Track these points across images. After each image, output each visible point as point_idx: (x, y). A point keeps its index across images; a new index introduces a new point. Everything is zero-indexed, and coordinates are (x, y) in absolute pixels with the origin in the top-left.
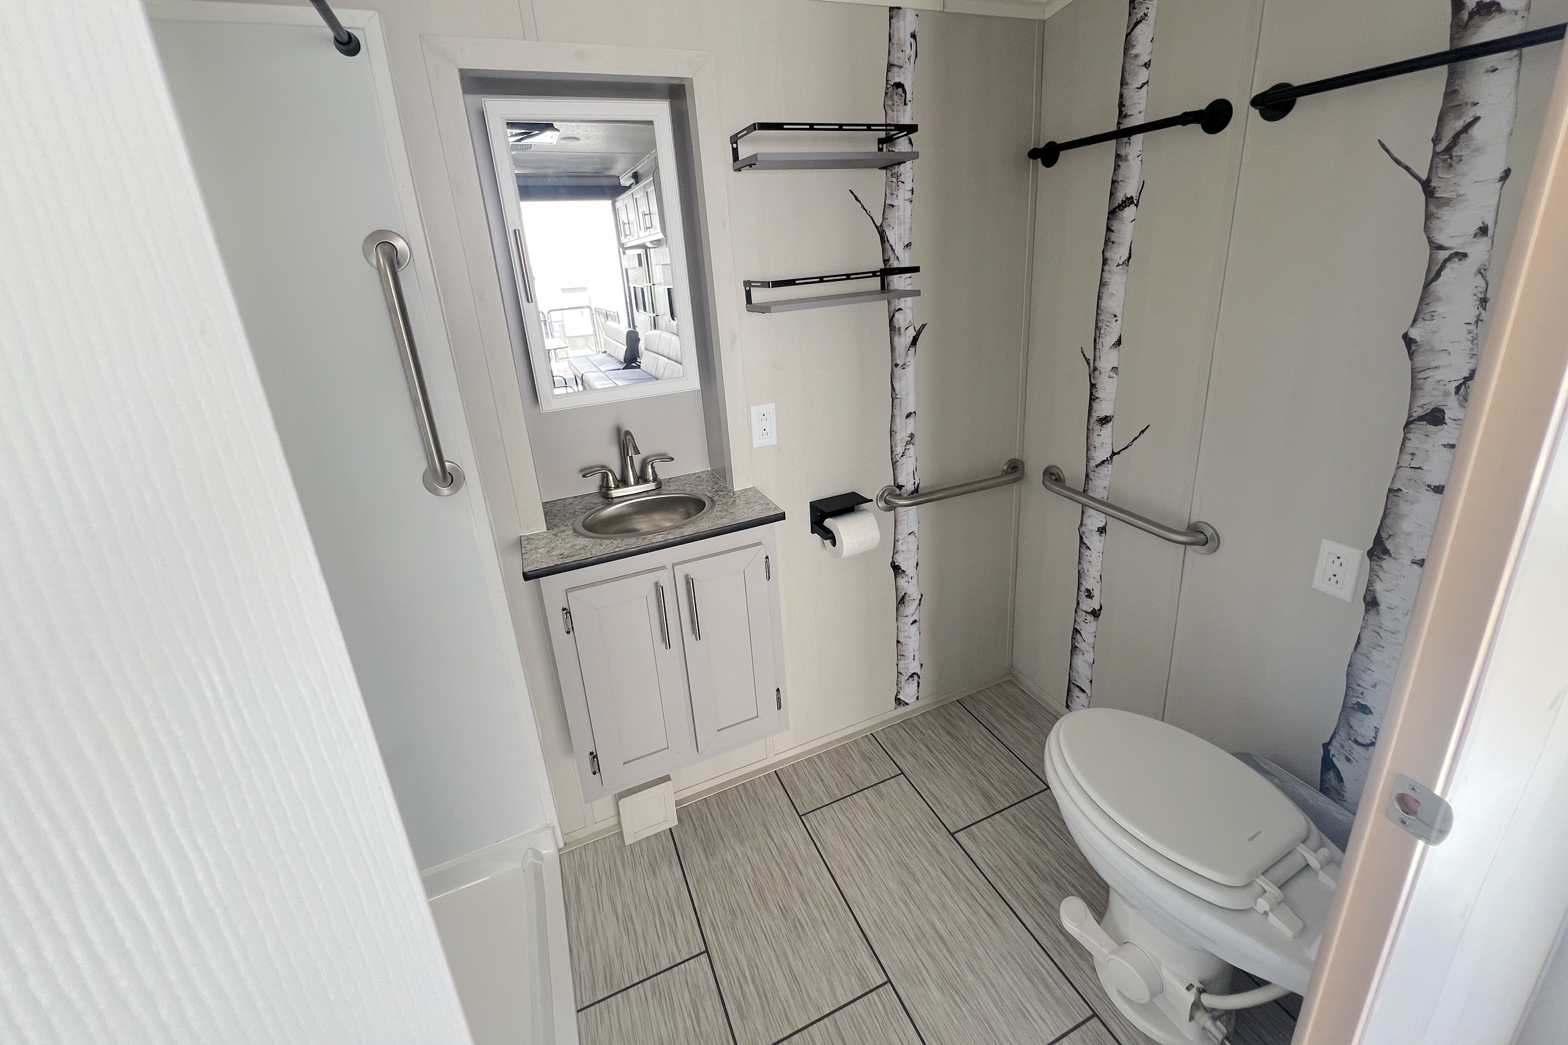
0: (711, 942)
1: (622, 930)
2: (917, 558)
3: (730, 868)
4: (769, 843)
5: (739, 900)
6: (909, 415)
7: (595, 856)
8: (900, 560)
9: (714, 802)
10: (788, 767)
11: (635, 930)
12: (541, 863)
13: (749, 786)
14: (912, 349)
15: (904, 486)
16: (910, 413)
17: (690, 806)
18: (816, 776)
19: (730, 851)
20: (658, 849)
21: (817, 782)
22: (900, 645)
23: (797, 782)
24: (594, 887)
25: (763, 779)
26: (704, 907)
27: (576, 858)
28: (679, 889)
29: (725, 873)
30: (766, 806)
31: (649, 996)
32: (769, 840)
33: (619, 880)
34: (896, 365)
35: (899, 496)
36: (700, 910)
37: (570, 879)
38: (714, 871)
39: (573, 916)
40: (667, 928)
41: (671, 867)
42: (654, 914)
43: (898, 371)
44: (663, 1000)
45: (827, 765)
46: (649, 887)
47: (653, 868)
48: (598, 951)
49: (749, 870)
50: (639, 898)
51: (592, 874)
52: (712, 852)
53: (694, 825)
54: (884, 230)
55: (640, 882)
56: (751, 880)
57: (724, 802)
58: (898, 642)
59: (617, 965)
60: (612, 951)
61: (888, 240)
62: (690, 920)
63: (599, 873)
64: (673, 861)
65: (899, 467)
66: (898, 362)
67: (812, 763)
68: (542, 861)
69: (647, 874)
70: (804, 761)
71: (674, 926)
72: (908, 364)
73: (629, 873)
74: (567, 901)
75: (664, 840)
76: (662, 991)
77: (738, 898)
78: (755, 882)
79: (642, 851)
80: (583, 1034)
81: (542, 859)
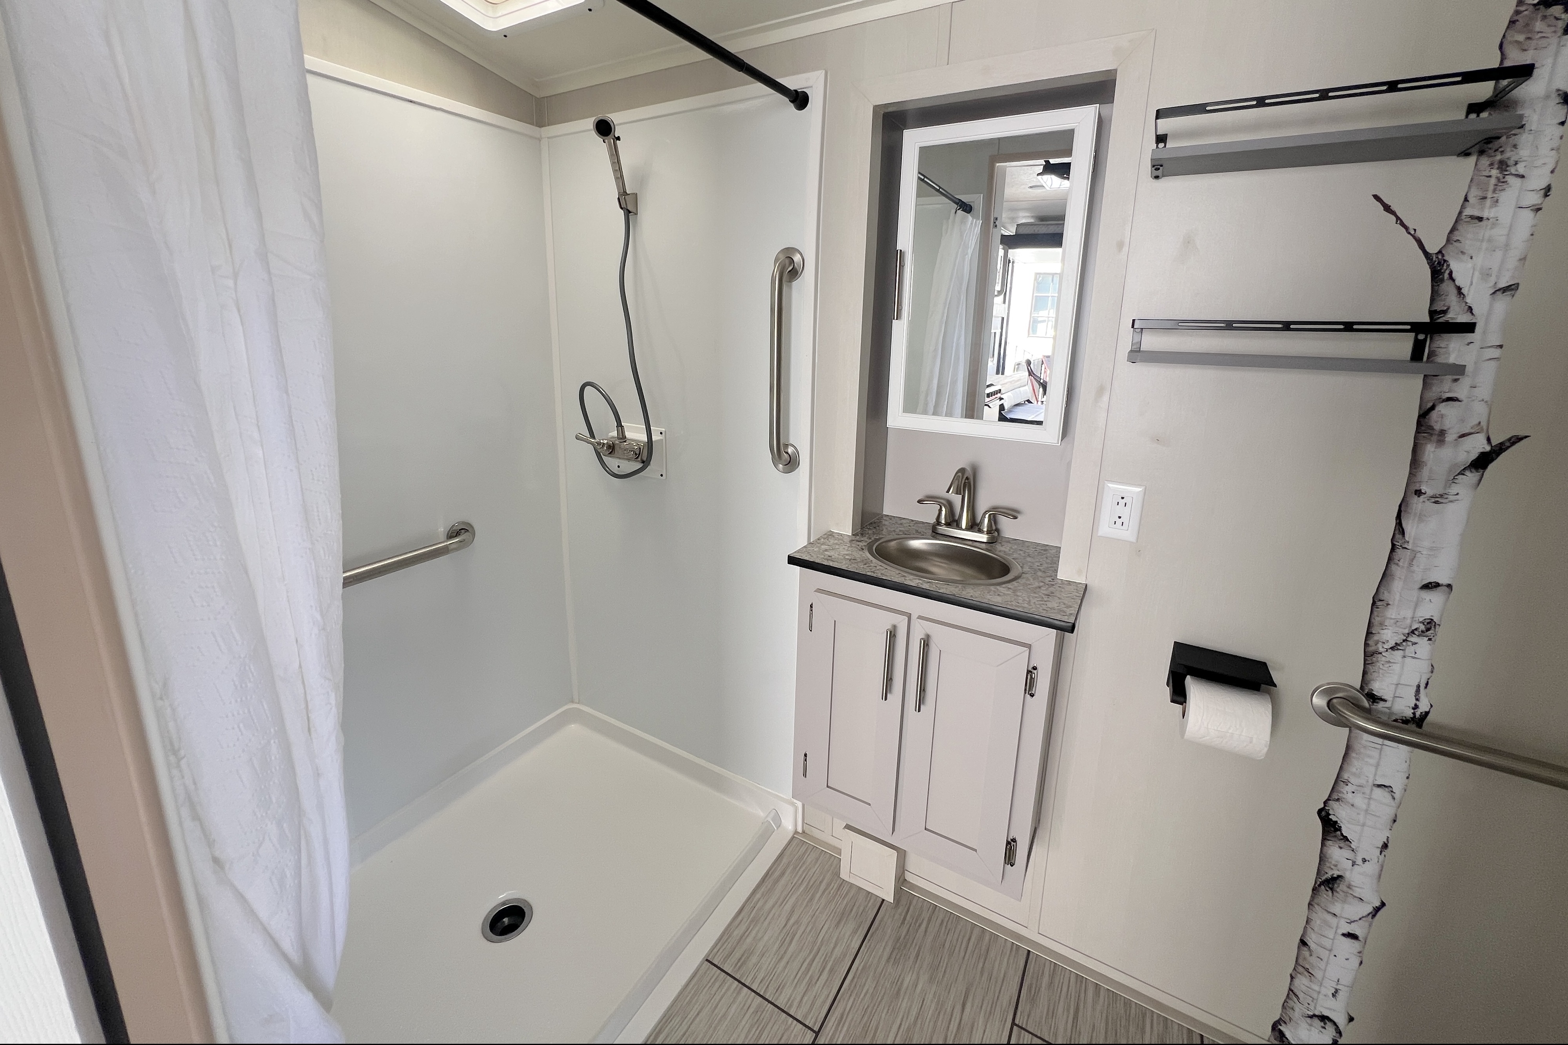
0: (828, 1028)
1: (780, 939)
2: (1387, 833)
3: (899, 990)
4: (955, 1011)
5: (880, 1027)
6: (1430, 586)
7: (813, 863)
8: (1340, 813)
9: (941, 917)
10: (1047, 963)
11: (787, 949)
12: (776, 829)
13: (987, 938)
14: (1471, 477)
15: (1385, 701)
16: (1437, 585)
17: (916, 898)
18: (1072, 1003)
19: (914, 975)
20: (860, 906)
21: (1068, 1011)
22: (1305, 952)
23: (1043, 985)
24: (793, 884)
25: (1009, 945)
26: (848, 995)
27: (801, 849)
28: (845, 956)
29: (892, 987)
30: (986, 975)
31: (751, 1010)
32: (958, 1007)
33: (811, 899)
34: (1419, 493)
35: (1367, 714)
36: (843, 994)
37: (785, 861)
38: (884, 975)
39: (762, 890)
40: (808, 977)
41: (855, 932)
42: (811, 952)
43: (1417, 504)
44: (756, 1026)
45: (1099, 1008)
46: (826, 927)
47: (842, 918)
48: (754, 932)
49: (914, 1013)
50: (812, 928)
51: (800, 873)
52: (898, 957)
53: (905, 919)
54: (1445, 261)
55: (824, 916)
56: (907, 1024)
57: (949, 927)
58: (1303, 943)
59: (754, 959)
60: (761, 945)
61: (1451, 277)
62: (829, 991)
63: (804, 878)
64: (861, 928)
65: (1379, 664)
66: (1424, 488)
67: (1081, 986)
68: (777, 829)
69: (834, 916)
70: (1072, 975)
71: (814, 981)
72: (1451, 498)
73: (823, 901)
74: (770, 873)
75: (870, 904)
76: (761, 1019)
77: (881, 1024)
78: (909, 1029)
79: (847, 894)
80: (695, 979)
81: (779, 826)
